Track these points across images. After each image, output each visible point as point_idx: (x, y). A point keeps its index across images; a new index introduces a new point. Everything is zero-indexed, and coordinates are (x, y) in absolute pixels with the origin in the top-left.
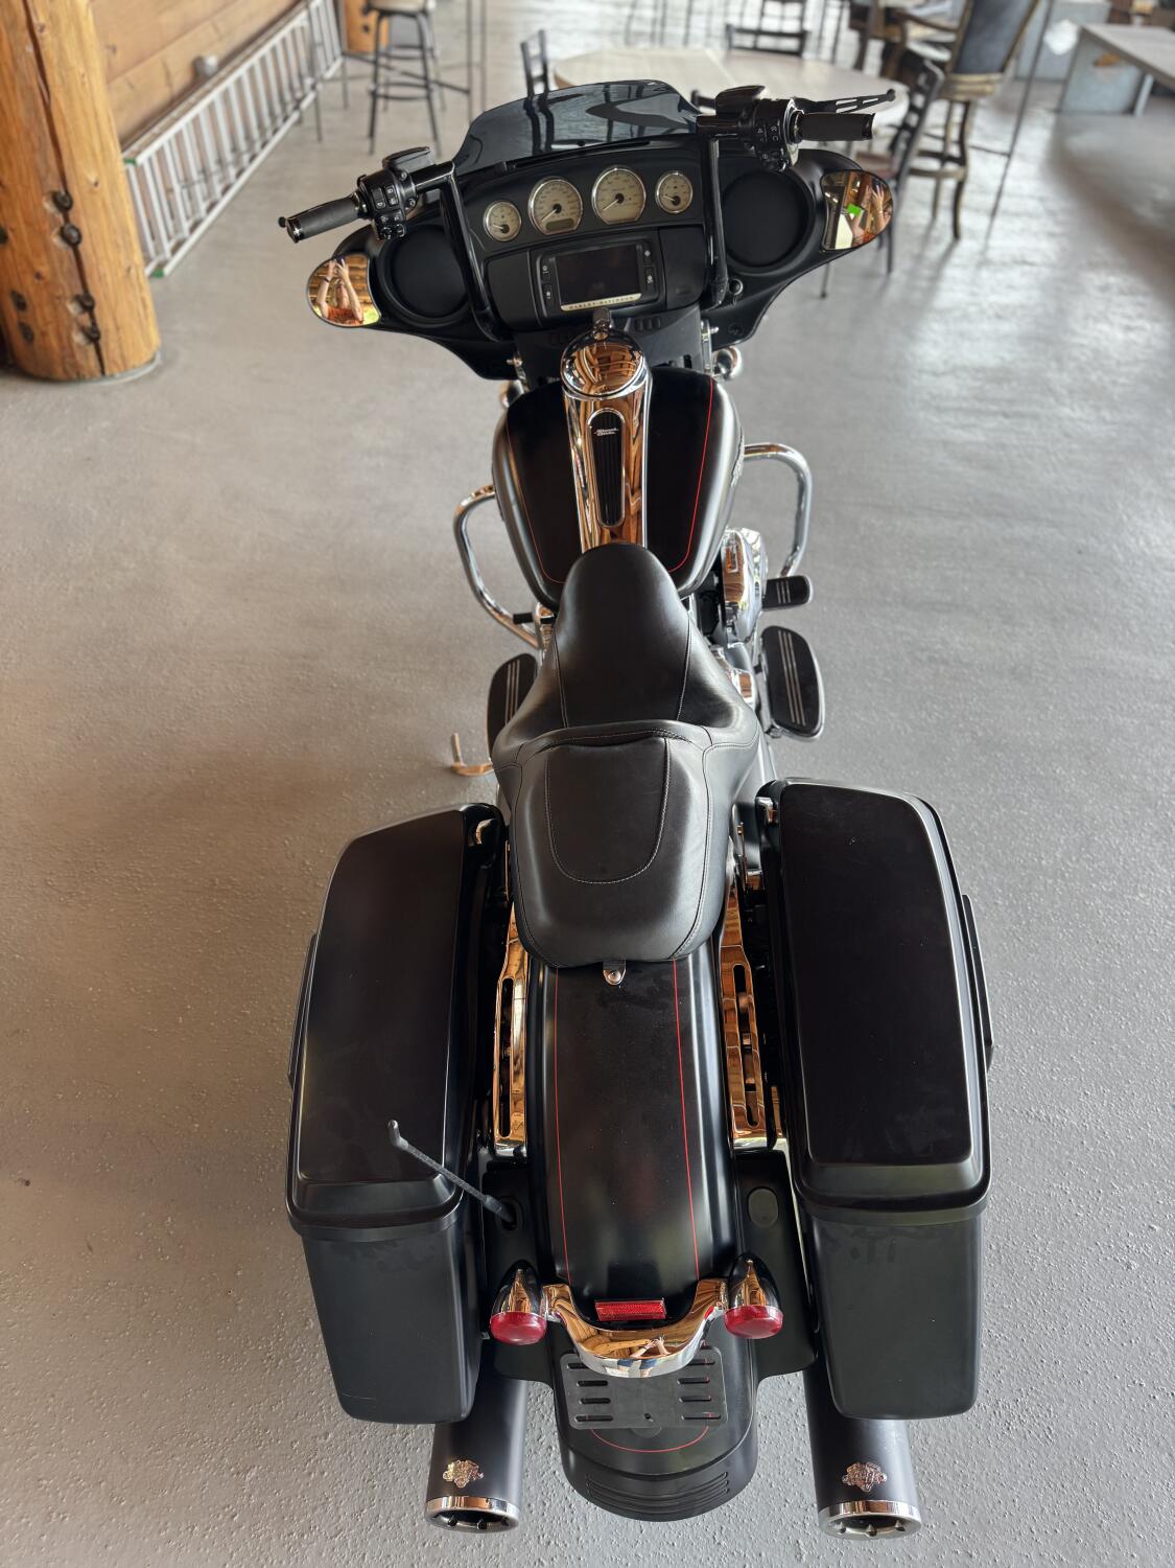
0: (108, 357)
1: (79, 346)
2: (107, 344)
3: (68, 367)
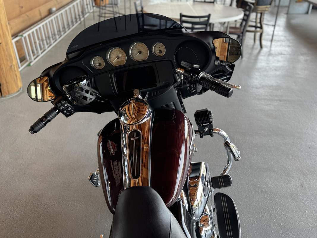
0: (3, 91)
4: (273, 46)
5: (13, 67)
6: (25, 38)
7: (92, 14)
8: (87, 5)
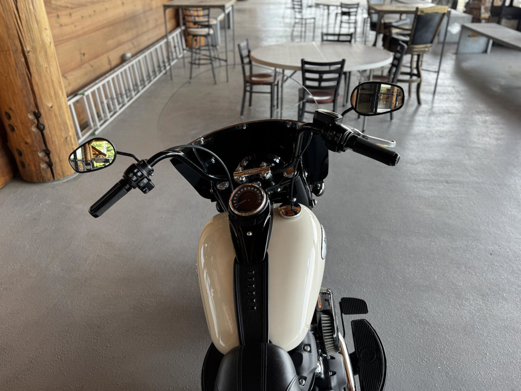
0: (56, 172)
1: (43, 169)
2: (55, 168)
3: (39, 178)
4: (436, 101)
5: (68, 139)
6: (88, 97)
7: (182, 60)
8: (175, 47)
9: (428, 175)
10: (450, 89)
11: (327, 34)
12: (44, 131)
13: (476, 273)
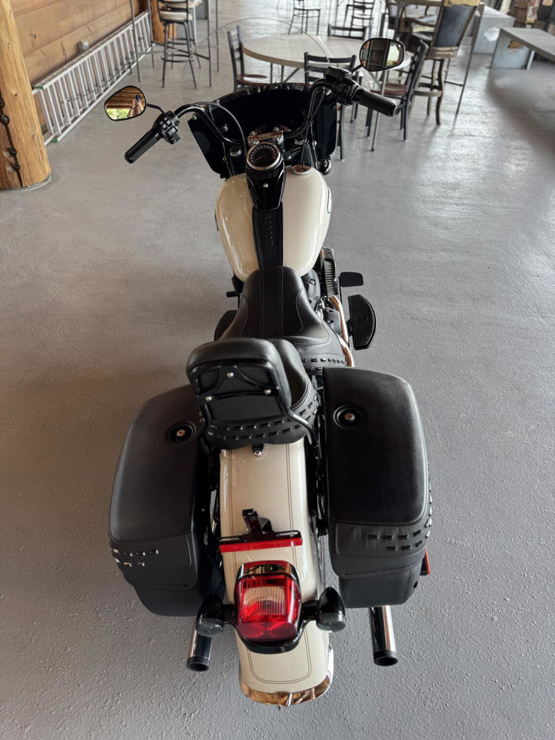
0: (23, 177)
1: (9, 172)
2: (23, 172)
3: (5, 183)
4: (458, 122)
5: (35, 137)
8: (139, 39)
9: (438, 197)
10: (476, 109)
11: (336, 28)
12: (9, 125)
13: (470, 283)
